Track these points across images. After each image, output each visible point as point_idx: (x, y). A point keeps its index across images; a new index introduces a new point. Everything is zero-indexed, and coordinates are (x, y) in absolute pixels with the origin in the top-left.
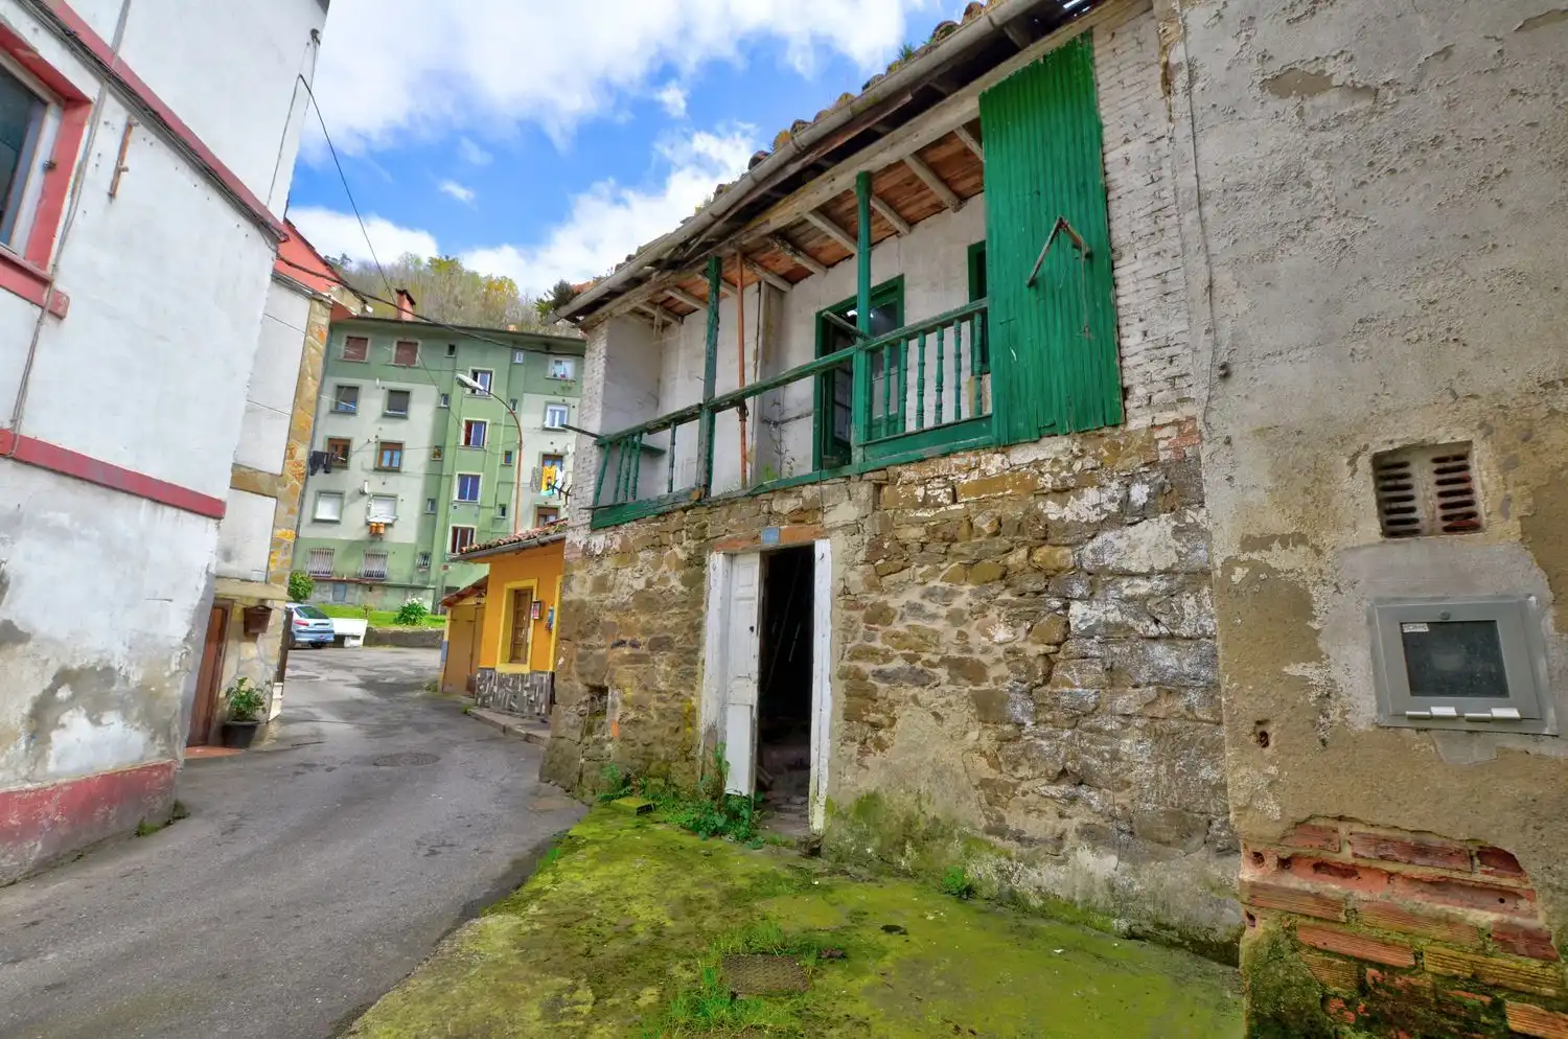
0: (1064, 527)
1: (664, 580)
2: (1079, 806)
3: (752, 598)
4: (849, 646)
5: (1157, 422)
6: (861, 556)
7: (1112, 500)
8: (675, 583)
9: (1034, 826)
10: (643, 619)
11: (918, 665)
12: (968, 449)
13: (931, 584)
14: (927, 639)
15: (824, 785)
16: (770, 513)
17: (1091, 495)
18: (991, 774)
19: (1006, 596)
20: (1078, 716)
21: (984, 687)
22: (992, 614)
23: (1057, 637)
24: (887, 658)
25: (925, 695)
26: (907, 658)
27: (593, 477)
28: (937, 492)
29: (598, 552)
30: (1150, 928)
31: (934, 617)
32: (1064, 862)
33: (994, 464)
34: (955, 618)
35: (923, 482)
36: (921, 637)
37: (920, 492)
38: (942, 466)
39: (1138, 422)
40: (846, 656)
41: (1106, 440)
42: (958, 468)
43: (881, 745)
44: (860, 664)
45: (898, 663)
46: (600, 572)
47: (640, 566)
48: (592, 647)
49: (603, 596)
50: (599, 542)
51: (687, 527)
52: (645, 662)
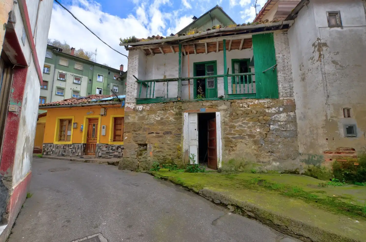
0: (268, 113)
1: (168, 118)
2: (272, 156)
3: (195, 123)
4: (225, 133)
5: (284, 99)
6: (228, 115)
7: (277, 110)
8: (171, 118)
9: (265, 160)
10: (160, 127)
11: (242, 136)
12: (251, 98)
13: (244, 121)
14: (243, 131)
15: (221, 159)
16: (202, 105)
17: (274, 109)
18: (257, 153)
19: (259, 124)
20: (272, 142)
21: (255, 139)
22: (256, 127)
23: (268, 131)
24: (234, 134)
25: (243, 141)
26: (239, 134)
27: (136, 90)
28: (245, 105)
29: (141, 110)
30: (284, 172)
31: (244, 127)
32: (271, 165)
33: (256, 102)
34: (249, 127)
35: (242, 103)
36: (242, 131)
37: (241, 105)
38: (245, 101)
39: (281, 99)
40: (225, 134)
41: (276, 100)
42: (249, 102)
43: (233, 150)
44: (228, 136)
45: (237, 136)
46: (141, 115)
47: (158, 114)
48: (140, 134)
49: (143, 121)
50: (140, 107)
51: (175, 106)
52: (162, 137)
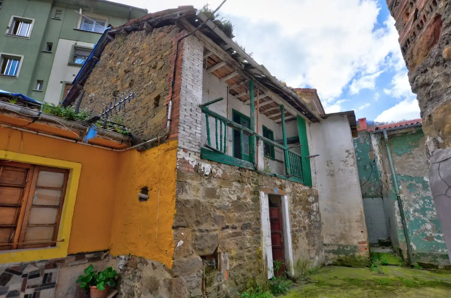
0: (309, 202)
1: (245, 198)
2: (314, 250)
4: (292, 224)
5: (314, 189)
6: (292, 201)
8: (249, 199)
9: (312, 256)
10: (237, 215)
12: (301, 183)
13: (300, 210)
15: (292, 262)
16: (275, 183)
17: (311, 198)
19: (306, 213)
21: (306, 231)
22: (306, 217)
24: (296, 226)
25: (301, 234)
28: (299, 191)
29: (207, 173)
30: (321, 265)
31: (301, 217)
32: (315, 260)
33: (304, 188)
36: (300, 221)
40: (292, 226)
42: (301, 187)
43: (297, 248)
44: (293, 229)
45: (298, 228)
46: (210, 186)
47: (234, 189)
48: (207, 231)
49: (213, 200)
50: (207, 167)
51: (251, 178)
52: (240, 235)
